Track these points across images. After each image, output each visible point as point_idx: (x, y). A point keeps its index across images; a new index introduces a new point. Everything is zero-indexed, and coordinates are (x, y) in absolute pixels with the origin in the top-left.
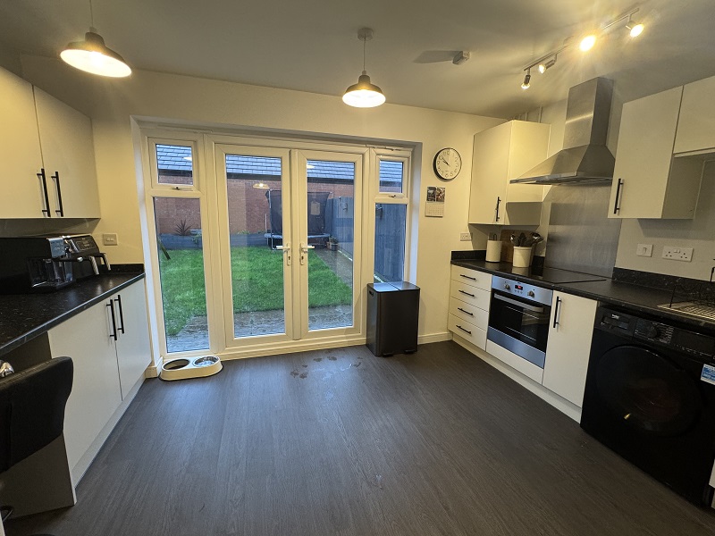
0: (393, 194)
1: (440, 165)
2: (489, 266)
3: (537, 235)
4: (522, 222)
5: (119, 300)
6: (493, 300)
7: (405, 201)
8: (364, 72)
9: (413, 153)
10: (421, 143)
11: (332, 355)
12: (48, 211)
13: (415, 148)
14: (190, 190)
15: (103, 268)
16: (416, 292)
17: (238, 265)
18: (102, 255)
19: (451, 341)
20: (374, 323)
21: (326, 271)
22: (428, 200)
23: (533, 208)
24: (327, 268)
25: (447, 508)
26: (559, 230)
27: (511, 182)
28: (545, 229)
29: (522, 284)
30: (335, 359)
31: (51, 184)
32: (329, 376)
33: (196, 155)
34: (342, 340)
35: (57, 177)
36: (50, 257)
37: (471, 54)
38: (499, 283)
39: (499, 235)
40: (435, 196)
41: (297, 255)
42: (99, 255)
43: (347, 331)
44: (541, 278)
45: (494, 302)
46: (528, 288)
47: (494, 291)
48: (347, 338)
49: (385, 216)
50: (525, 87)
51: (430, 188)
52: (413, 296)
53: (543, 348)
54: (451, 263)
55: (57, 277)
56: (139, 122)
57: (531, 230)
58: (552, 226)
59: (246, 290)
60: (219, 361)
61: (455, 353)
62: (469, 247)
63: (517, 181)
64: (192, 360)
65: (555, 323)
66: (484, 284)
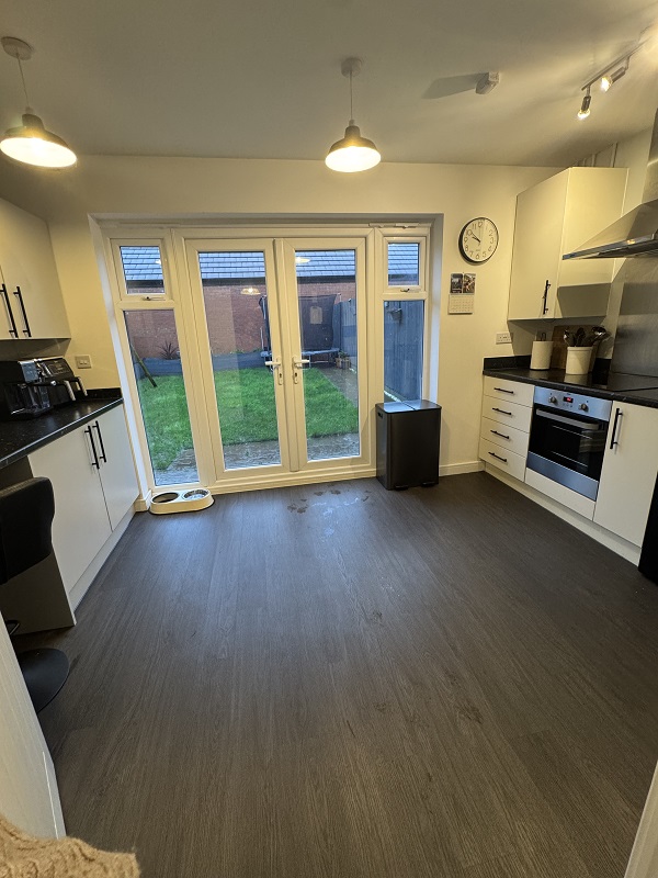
0: (406, 287)
1: (469, 245)
2: (533, 376)
3: (602, 330)
4: (579, 313)
5: (97, 426)
6: (535, 418)
7: (423, 295)
8: (352, 122)
9: (432, 229)
10: (442, 215)
11: (336, 488)
12: (15, 331)
13: (434, 221)
14: (162, 299)
15: (79, 394)
16: (437, 412)
17: (232, 391)
18: (77, 380)
19: (483, 473)
20: (384, 452)
21: (334, 394)
22: (451, 292)
23: (596, 292)
24: (336, 390)
25: (454, 648)
26: (632, 321)
27: (565, 257)
28: (613, 321)
29: (573, 395)
30: (338, 493)
31: (13, 300)
32: (330, 511)
33: (164, 256)
34: (347, 472)
35: (19, 293)
36: (24, 382)
37: (500, 75)
38: (545, 395)
39: (550, 334)
40: (461, 285)
41: (289, 372)
42: (74, 380)
43: (353, 461)
44: (605, 387)
45: (536, 420)
46: (579, 400)
47: (536, 406)
48: (353, 469)
49: (406, 319)
50: (582, 116)
51: (455, 276)
52: (432, 416)
53: (597, 476)
54: (484, 373)
55: (35, 404)
56: (99, 221)
57: (595, 323)
58: (622, 317)
59: (241, 418)
60: (209, 495)
61: (487, 487)
62: (508, 351)
63: (572, 256)
64: (181, 493)
65: (612, 443)
66: (523, 398)
